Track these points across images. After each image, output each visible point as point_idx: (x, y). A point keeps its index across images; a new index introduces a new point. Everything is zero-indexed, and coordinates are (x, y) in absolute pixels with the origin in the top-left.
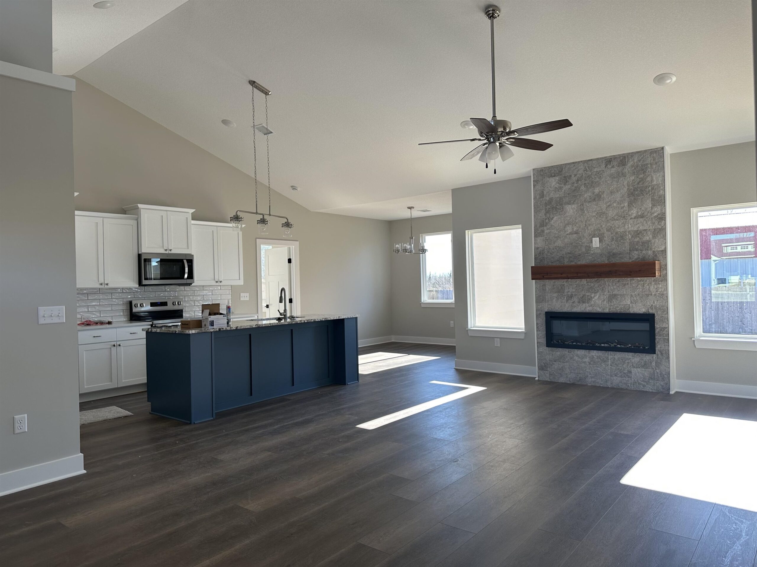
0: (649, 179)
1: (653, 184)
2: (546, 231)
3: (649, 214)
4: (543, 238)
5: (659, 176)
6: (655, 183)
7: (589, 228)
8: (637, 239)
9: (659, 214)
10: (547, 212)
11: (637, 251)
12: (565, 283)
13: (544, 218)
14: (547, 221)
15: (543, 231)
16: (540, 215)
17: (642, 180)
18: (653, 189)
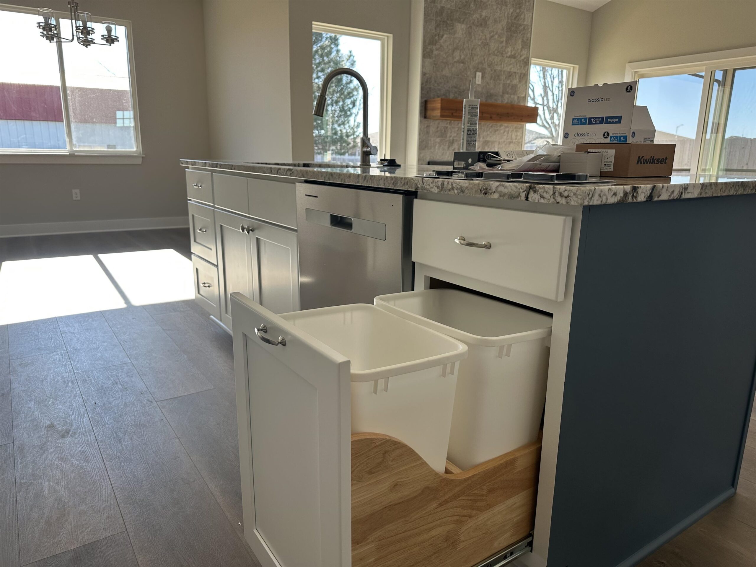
0: (522, 17)
1: (524, 23)
2: (435, 52)
3: (519, 56)
4: (431, 60)
5: (529, 16)
6: (525, 23)
7: (475, 58)
8: (508, 82)
9: (525, 58)
10: (438, 26)
11: (508, 94)
12: (448, 125)
13: (433, 33)
14: (437, 38)
15: (432, 51)
16: (430, 27)
17: (517, 17)
18: (524, 29)
